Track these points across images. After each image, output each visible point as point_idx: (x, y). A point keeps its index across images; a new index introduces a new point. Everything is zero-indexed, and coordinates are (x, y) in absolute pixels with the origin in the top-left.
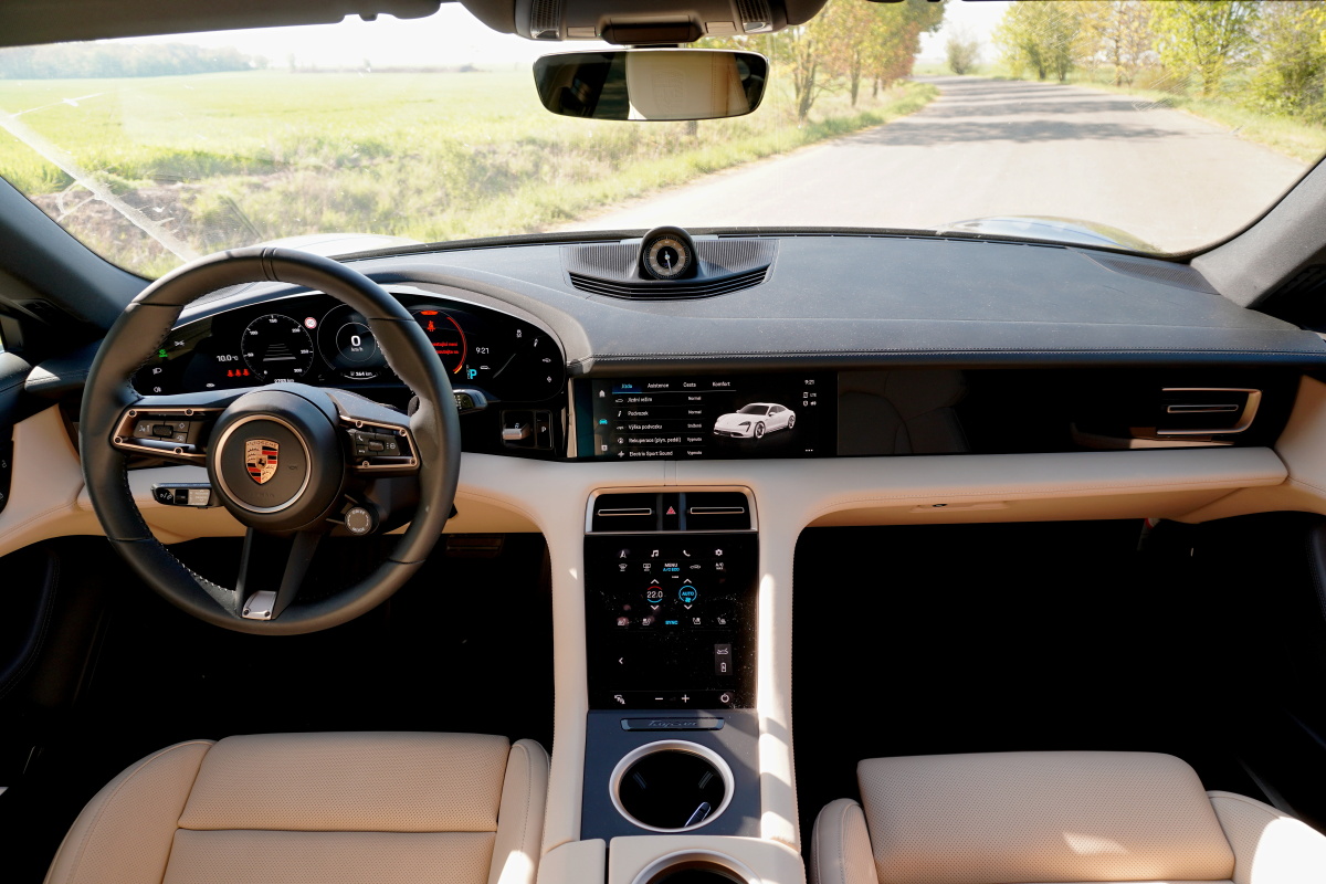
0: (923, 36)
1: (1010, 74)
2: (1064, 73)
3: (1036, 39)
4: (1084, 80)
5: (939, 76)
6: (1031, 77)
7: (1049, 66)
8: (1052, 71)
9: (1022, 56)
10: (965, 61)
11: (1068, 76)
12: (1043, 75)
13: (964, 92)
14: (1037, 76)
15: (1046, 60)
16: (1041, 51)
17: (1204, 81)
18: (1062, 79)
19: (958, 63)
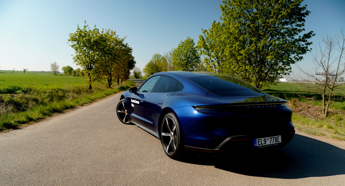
10: (138, 76)
19: (136, 76)
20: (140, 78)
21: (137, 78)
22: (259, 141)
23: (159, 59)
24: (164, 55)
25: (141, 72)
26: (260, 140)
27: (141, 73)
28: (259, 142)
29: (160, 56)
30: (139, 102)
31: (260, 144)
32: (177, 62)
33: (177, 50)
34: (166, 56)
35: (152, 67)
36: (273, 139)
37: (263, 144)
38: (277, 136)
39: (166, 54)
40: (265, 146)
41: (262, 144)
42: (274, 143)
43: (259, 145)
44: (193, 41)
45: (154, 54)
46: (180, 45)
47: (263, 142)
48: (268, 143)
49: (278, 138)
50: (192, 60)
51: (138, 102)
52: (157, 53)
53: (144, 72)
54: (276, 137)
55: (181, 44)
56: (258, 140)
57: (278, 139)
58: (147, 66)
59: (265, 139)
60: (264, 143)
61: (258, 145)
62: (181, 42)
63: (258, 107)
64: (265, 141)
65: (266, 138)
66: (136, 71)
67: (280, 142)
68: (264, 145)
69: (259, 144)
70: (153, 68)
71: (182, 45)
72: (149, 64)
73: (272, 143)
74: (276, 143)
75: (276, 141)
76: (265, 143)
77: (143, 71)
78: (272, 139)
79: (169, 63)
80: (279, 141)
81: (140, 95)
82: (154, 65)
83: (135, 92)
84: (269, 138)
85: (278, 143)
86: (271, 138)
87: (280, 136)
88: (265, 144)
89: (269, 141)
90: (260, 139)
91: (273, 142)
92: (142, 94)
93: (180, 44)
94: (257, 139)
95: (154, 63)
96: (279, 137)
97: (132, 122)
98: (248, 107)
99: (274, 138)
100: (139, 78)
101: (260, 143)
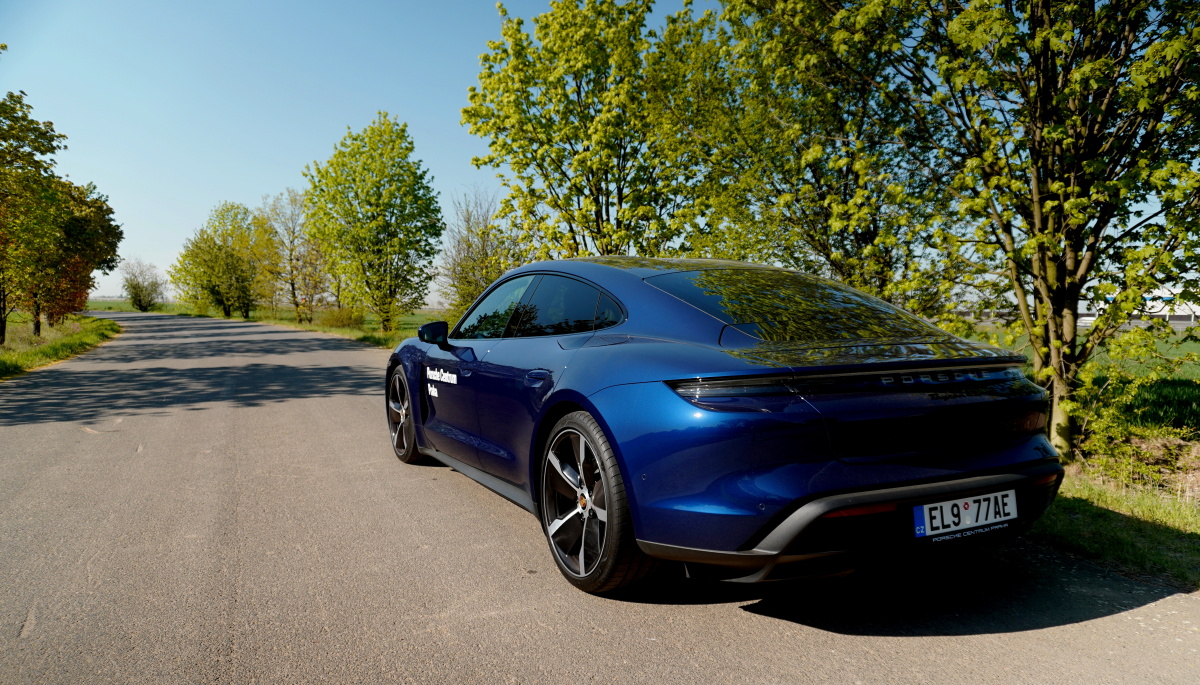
0: (96, 274)
1: (195, 312)
2: (247, 312)
3: (215, 281)
4: (267, 318)
5: (122, 311)
6: (217, 315)
7: (232, 304)
8: (235, 310)
9: (204, 297)
10: (147, 299)
11: (251, 314)
12: (228, 314)
13: (150, 329)
14: (222, 313)
15: (228, 300)
16: (222, 291)
17: (381, 319)
18: (247, 316)
19: (140, 301)
20: (160, 309)
21: (144, 309)
22: (934, 513)
23: (240, 227)
24: (264, 203)
25: (160, 282)
26: (936, 509)
27: (161, 289)
28: (932, 518)
29: (246, 212)
30: (455, 376)
31: (938, 528)
32: (332, 227)
33: (331, 170)
34: (274, 209)
35: (207, 257)
36: (986, 503)
37: (949, 526)
38: (999, 495)
39: (270, 201)
40: (958, 535)
41: (944, 527)
42: (992, 519)
43: (933, 529)
44: (403, 131)
45: (219, 206)
46: (343, 149)
47: (949, 519)
48: (968, 521)
49: (1006, 500)
50: (404, 218)
51: (452, 379)
52: (230, 201)
53: (176, 281)
54: (996, 498)
55: (349, 142)
56: (931, 510)
57: (1005, 504)
58: (185, 256)
59: (955, 505)
60: (954, 522)
61: (929, 532)
62: (347, 135)
63: (923, 379)
64: (958, 516)
65: (960, 502)
66: (140, 280)
67: (1014, 515)
68: (953, 528)
69: (934, 525)
70: (210, 264)
71: (355, 150)
72: (196, 245)
73: (982, 522)
74: (998, 519)
75: (997, 513)
76: (956, 520)
77: (169, 278)
78: (984, 505)
79: (287, 242)
80: (1008, 514)
81: (458, 352)
82: (220, 249)
83: (440, 339)
84: (970, 500)
85: (1004, 518)
86: (978, 501)
87: (1012, 493)
88: (956, 524)
89: (972, 515)
90: (938, 505)
91: (986, 519)
92: (468, 348)
93: (343, 145)
94: (926, 508)
95: (218, 242)
96: (1007, 496)
97: (431, 452)
98: (884, 382)
99: (988, 500)
100: (153, 310)
101: (937, 523)
